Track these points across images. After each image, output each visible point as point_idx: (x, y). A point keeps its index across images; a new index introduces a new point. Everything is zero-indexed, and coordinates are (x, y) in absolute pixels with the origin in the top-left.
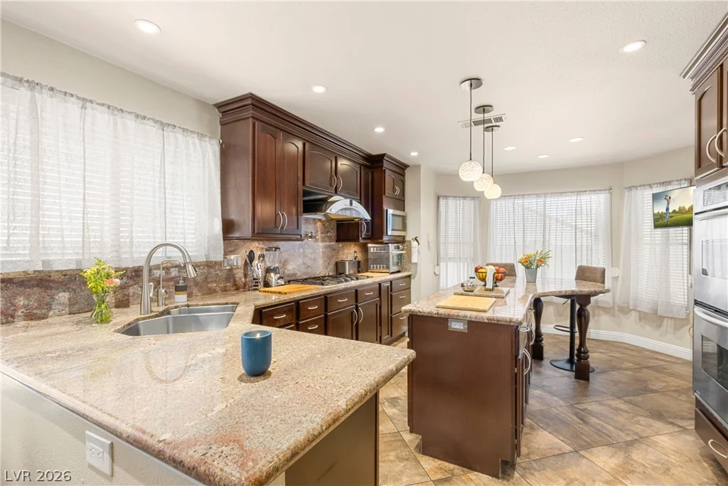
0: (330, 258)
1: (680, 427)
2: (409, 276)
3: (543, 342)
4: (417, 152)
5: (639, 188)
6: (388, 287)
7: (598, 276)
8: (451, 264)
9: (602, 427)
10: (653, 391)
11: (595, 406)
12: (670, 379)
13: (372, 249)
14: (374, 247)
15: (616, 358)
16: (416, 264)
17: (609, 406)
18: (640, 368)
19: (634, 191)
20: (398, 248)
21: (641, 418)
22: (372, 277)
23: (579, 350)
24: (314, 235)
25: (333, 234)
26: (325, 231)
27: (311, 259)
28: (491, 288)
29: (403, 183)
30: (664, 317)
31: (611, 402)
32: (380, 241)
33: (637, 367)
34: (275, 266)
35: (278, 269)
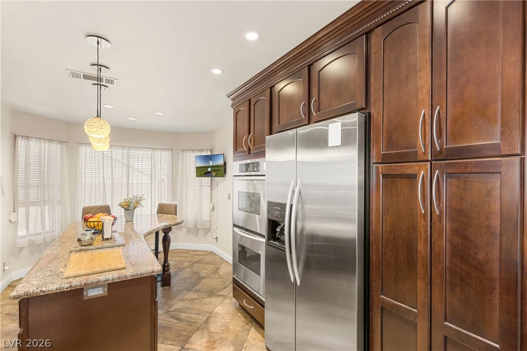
1: (222, 296)
7: (173, 209)
9: (190, 318)
10: (204, 278)
11: (180, 304)
12: (208, 266)
15: (179, 261)
17: (187, 299)
18: (193, 264)
19: (185, 153)
21: (205, 300)
23: (164, 265)
30: (199, 229)
31: (187, 296)
33: (191, 264)
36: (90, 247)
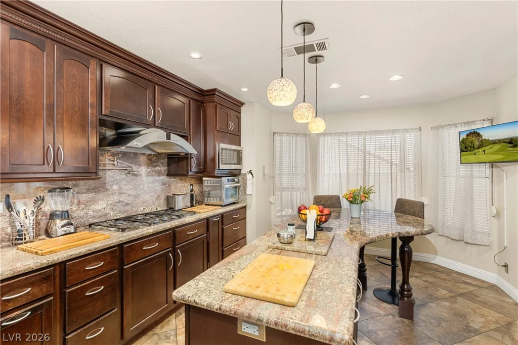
2: (245, 207)
3: (366, 272)
4: (247, 88)
5: (446, 128)
6: (218, 220)
7: (418, 209)
10: (477, 332)
13: (206, 182)
14: (208, 181)
16: (251, 195)
20: (233, 180)
22: (200, 213)
23: (402, 287)
25: (163, 168)
27: (130, 195)
28: (313, 238)
29: (239, 119)
32: (212, 174)
33: (453, 295)
34: (65, 210)
35: (66, 213)
36: (287, 247)
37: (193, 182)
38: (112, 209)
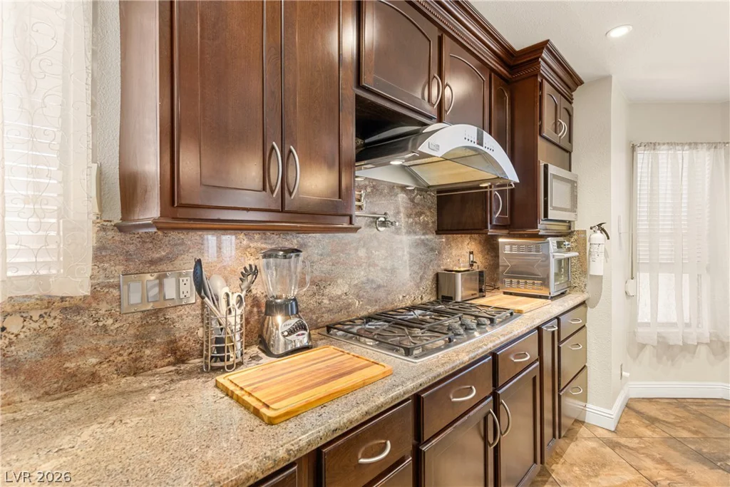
0: (424, 267)
2: (584, 305)
6: (553, 332)
8: (665, 279)
13: (507, 247)
14: (511, 244)
16: (599, 279)
20: (563, 245)
22: (520, 312)
24: (391, 219)
25: (430, 218)
26: (415, 211)
27: (383, 270)
29: (570, 114)
32: (530, 231)
34: (291, 296)
35: (294, 303)
37: (473, 247)
38: (358, 297)
